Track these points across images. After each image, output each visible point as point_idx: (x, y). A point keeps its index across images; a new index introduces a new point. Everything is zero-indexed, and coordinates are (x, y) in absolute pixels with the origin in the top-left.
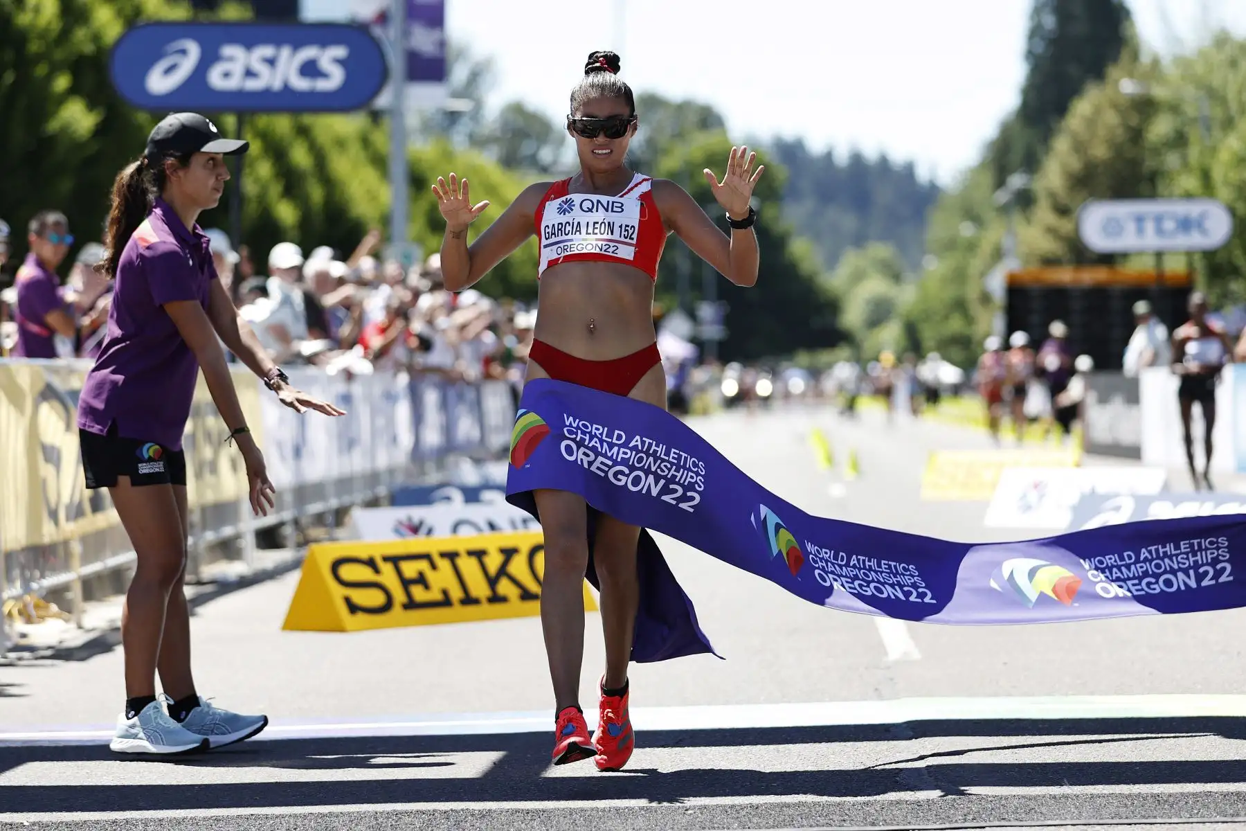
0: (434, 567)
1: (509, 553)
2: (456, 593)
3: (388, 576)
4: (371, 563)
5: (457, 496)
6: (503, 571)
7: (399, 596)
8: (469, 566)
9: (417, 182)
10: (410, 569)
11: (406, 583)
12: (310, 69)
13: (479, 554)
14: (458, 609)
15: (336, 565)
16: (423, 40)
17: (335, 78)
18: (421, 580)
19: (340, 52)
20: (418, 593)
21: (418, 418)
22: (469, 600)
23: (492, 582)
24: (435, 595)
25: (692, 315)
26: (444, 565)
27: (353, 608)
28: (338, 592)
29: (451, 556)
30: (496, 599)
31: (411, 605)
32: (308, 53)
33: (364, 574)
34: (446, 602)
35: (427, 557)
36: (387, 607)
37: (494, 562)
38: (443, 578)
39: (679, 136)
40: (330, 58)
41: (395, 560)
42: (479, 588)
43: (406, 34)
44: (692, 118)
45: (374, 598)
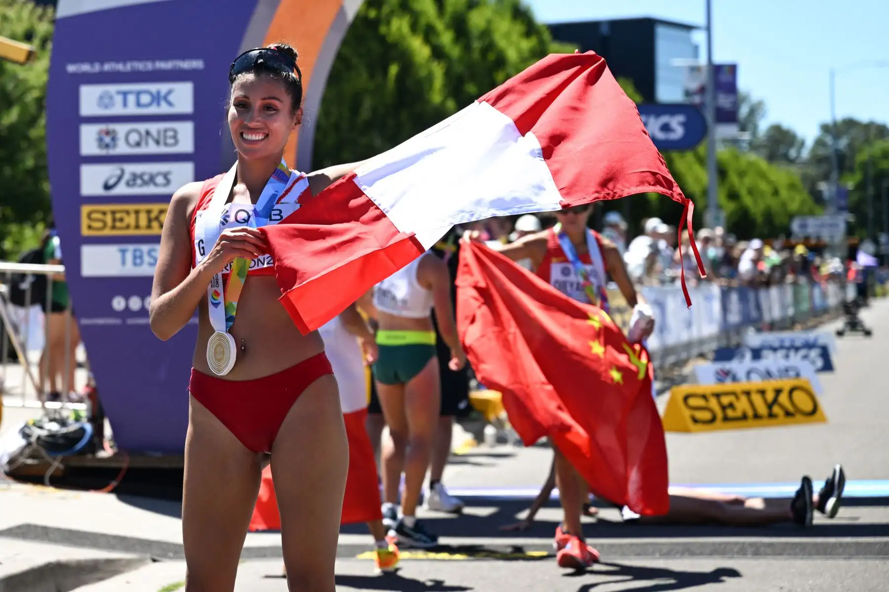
0: (737, 398)
1: (778, 392)
2: (750, 413)
3: (713, 403)
4: (704, 397)
5: (748, 355)
6: (775, 401)
7: (720, 414)
8: (757, 399)
9: (722, 173)
10: (725, 400)
11: (724, 408)
12: (666, 128)
13: (762, 392)
14: (750, 421)
15: (686, 398)
16: (724, 101)
17: (678, 132)
18: (731, 406)
19: (681, 118)
20: (730, 413)
21: (725, 309)
22: (757, 416)
23: (770, 406)
24: (739, 413)
25: (876, 242)
26: (744, 399)
27: (695, 421)
28: (687, 413)
29: (748, 393)
30: (771, 415)
31: (726, 419)
32: (665, 119)
33: (700, 402)
34: (744, 417)
35: (734, 394)
36: (713, 420)
37: (770, 396)
38: (742, 405)
39: (867, 141)
40: (677, 123)
41: (717, 396)
42: (762, 410)
43: (715, 98)
44: (873, 132)
45: (706, 415)
